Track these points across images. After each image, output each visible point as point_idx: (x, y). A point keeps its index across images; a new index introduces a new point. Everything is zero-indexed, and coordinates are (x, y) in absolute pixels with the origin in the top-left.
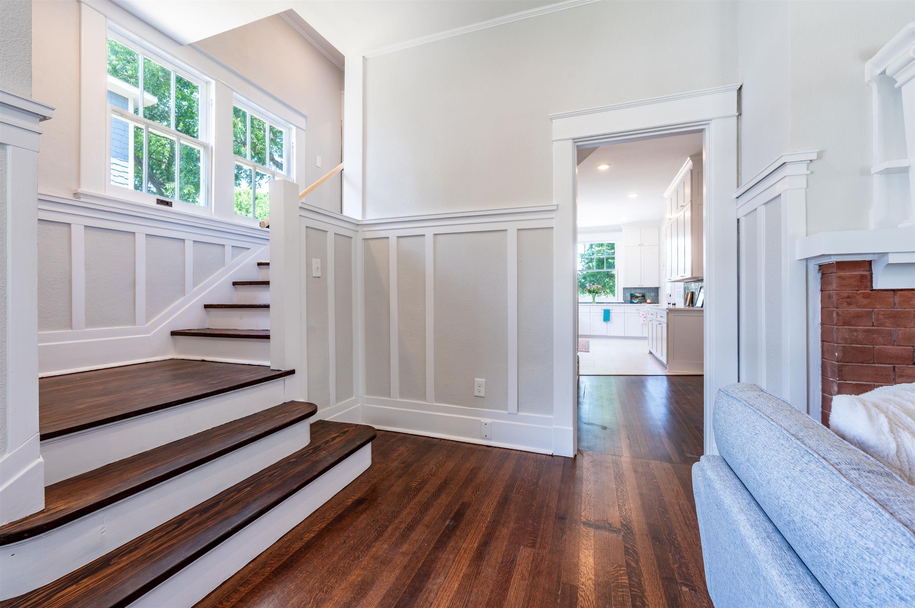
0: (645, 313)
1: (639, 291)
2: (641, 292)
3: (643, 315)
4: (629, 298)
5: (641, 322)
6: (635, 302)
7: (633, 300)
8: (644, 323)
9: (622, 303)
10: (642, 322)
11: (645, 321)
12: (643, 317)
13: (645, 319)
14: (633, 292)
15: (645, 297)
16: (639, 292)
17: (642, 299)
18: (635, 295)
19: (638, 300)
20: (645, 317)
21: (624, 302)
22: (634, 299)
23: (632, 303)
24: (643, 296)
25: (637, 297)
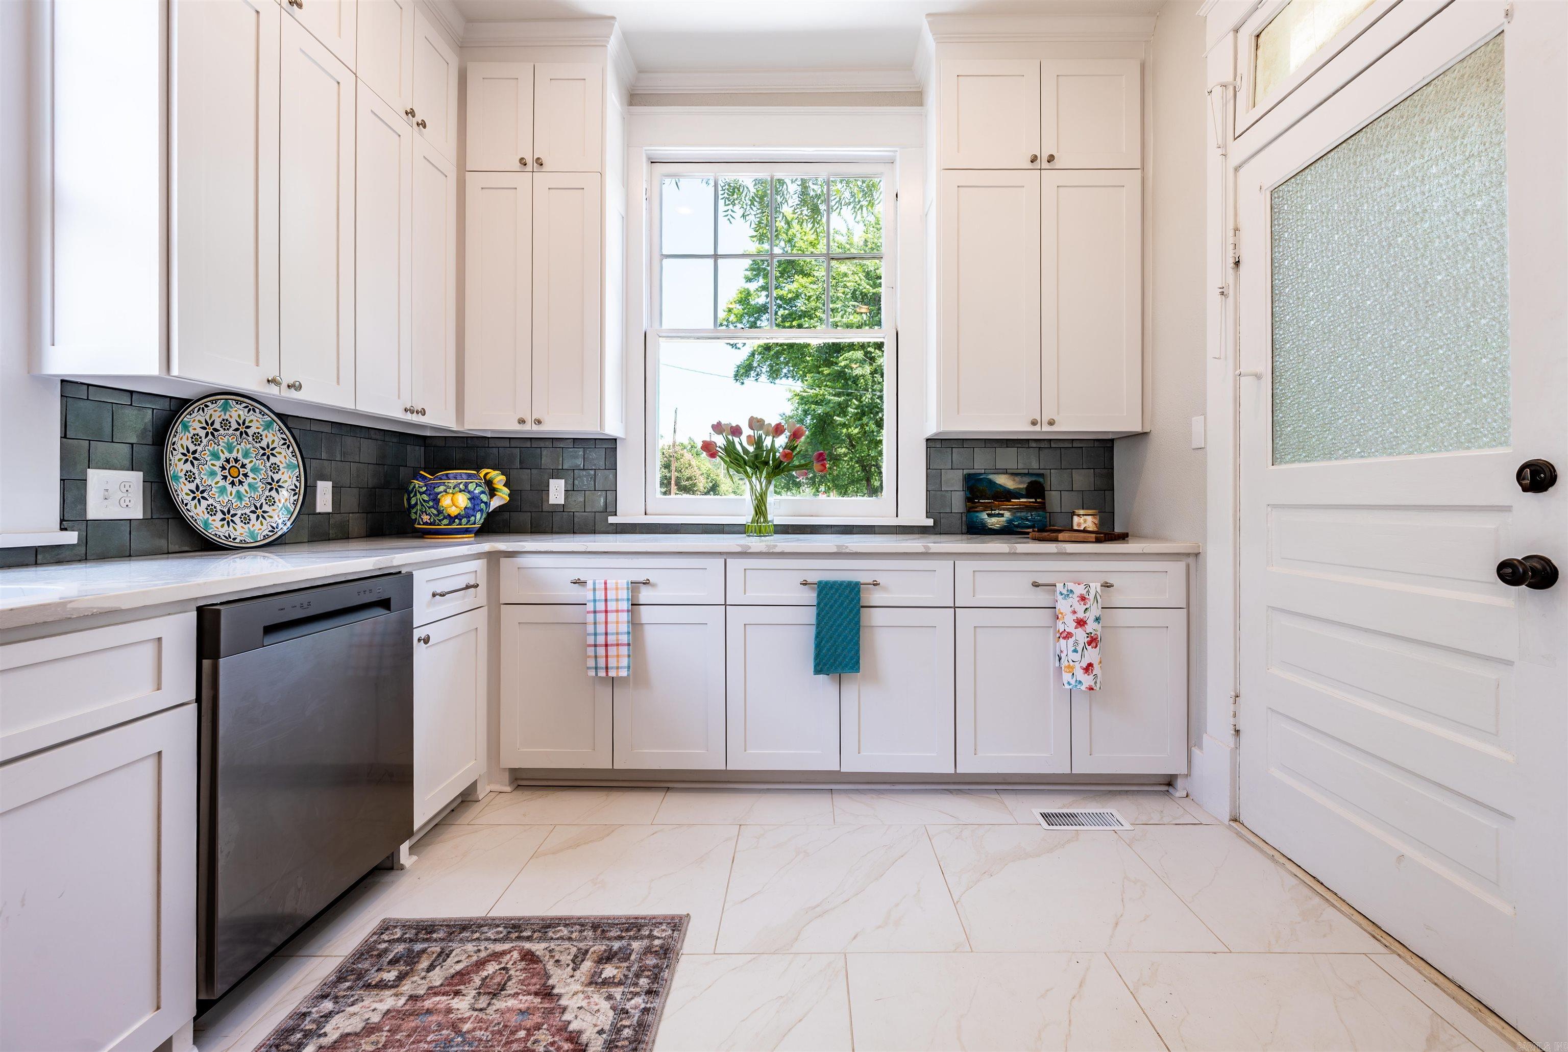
0: (1095, 611)
1: (1009, 458)
2: (1021, 467)
3: (1081, 623)
4: (957, 502)
5: (1066, 677)
6: (994, 522)
7: (984, 516)
8: (1087, 680)
9: (923, 530)
10: (1080, 674)
11: (1097, 669)
12: (1080, 636)
13: (1092, 655)
14: (980, 463)
15: (1043, 497)
16: (1012, 465)
17: (1027, 508)
18: (991, 483)
19: (1007, 515)
20: (1093, 641)
21: (930, 522)
22: (986, 507)
23: (975, 529)
24: (1036, 489)
25: (1005, 495)
